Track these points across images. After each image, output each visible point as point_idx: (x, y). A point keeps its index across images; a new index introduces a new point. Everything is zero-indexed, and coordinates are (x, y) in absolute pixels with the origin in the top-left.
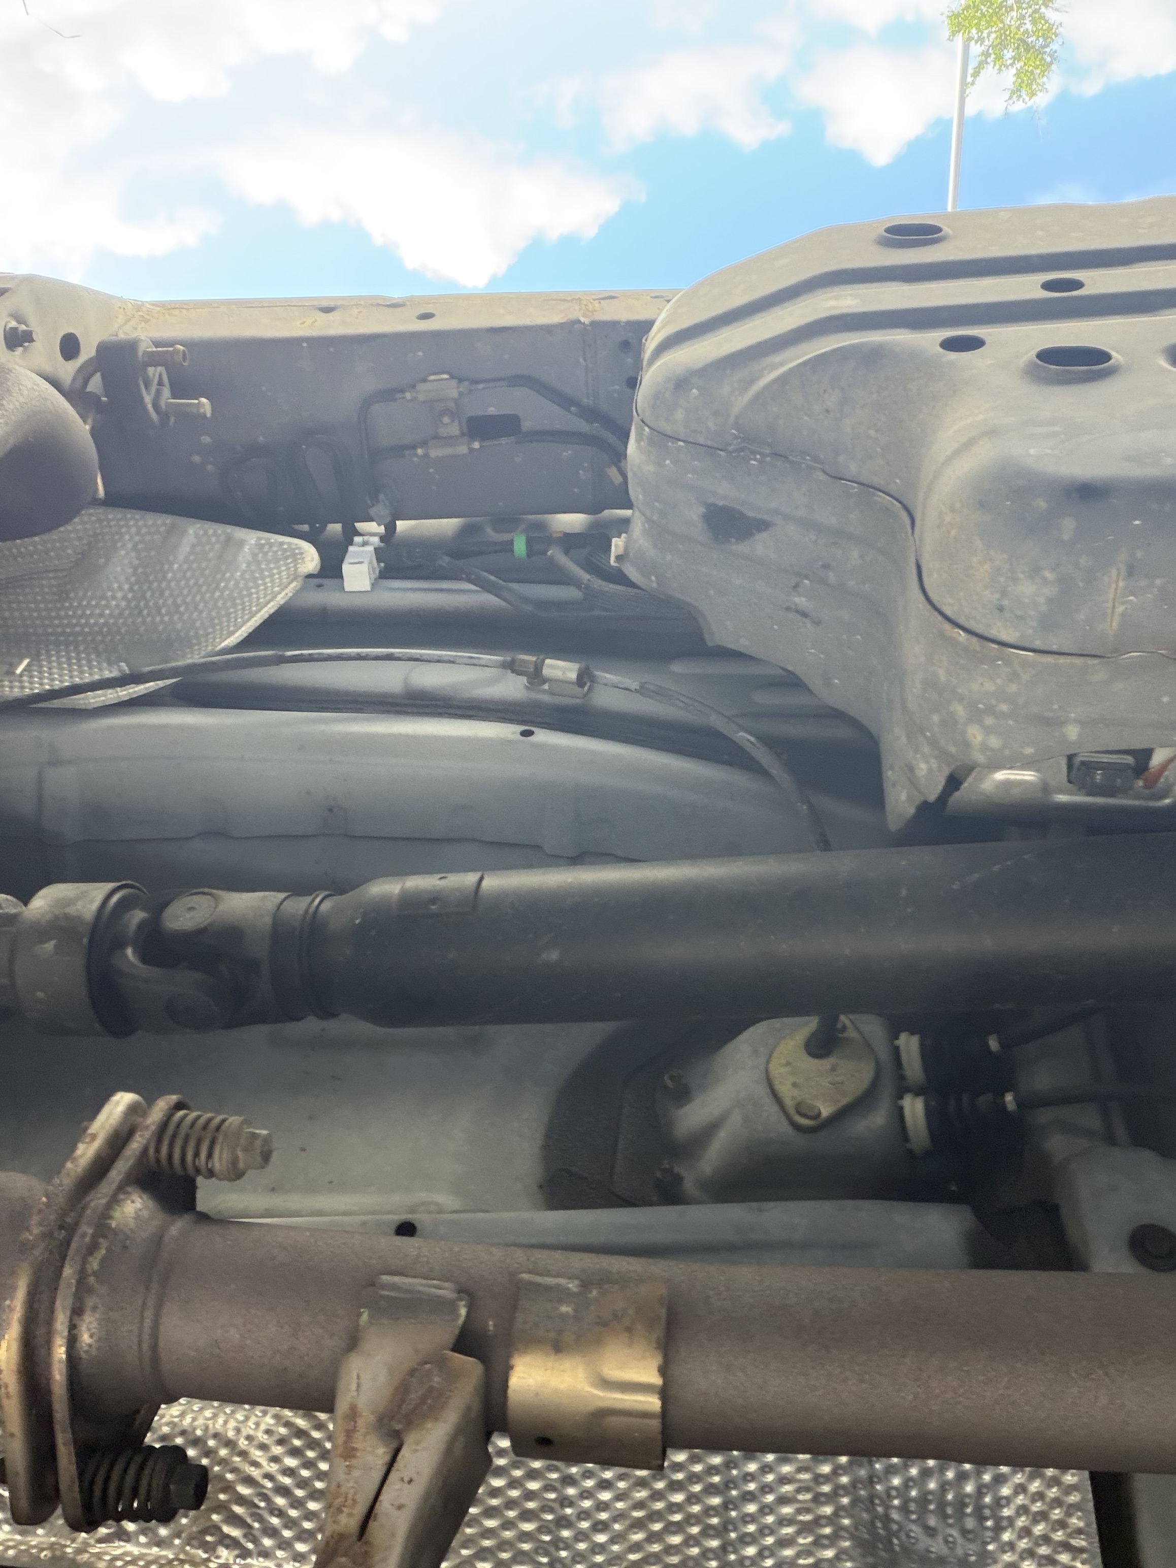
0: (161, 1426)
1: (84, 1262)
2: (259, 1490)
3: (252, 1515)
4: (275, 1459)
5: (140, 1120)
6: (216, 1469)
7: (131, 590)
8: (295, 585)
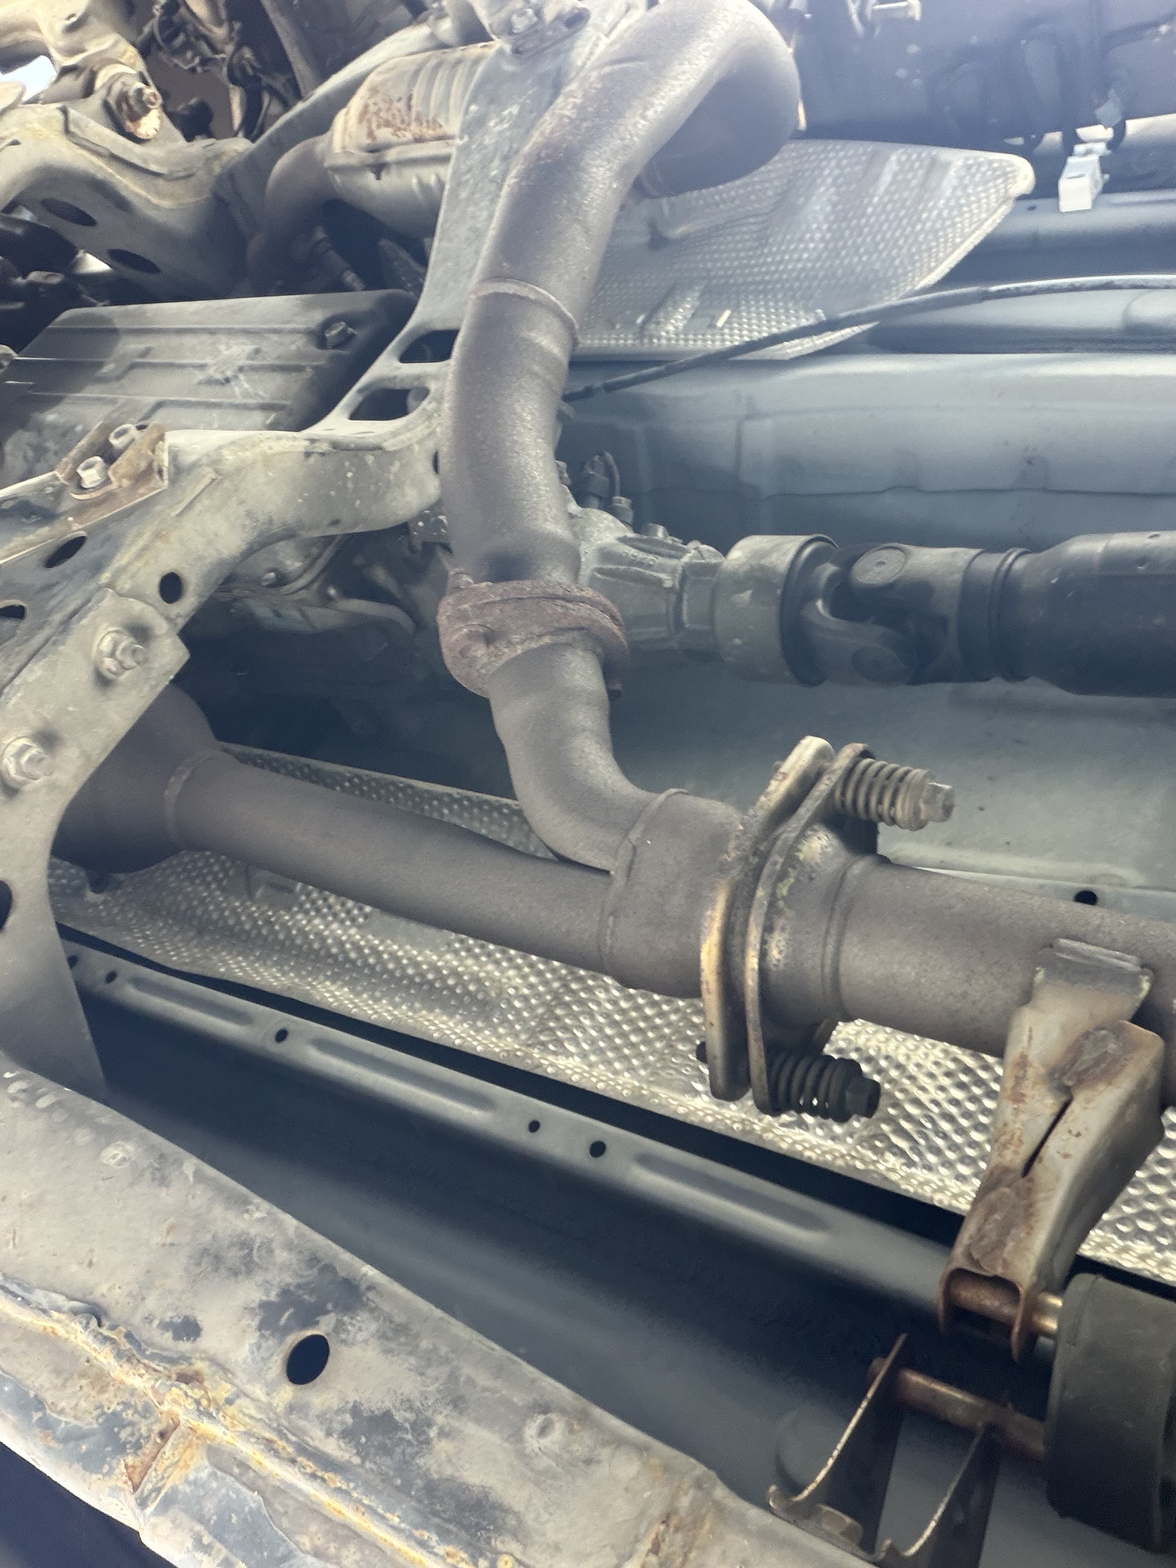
0: (838, 1040)
1: (775, 888)
2: (925, 1112)
3: (919, 1132)
4: (942, 1089)
5: (827, 764)
6: (887, 1086)
7: (829, 230)
8: (1005, 209)
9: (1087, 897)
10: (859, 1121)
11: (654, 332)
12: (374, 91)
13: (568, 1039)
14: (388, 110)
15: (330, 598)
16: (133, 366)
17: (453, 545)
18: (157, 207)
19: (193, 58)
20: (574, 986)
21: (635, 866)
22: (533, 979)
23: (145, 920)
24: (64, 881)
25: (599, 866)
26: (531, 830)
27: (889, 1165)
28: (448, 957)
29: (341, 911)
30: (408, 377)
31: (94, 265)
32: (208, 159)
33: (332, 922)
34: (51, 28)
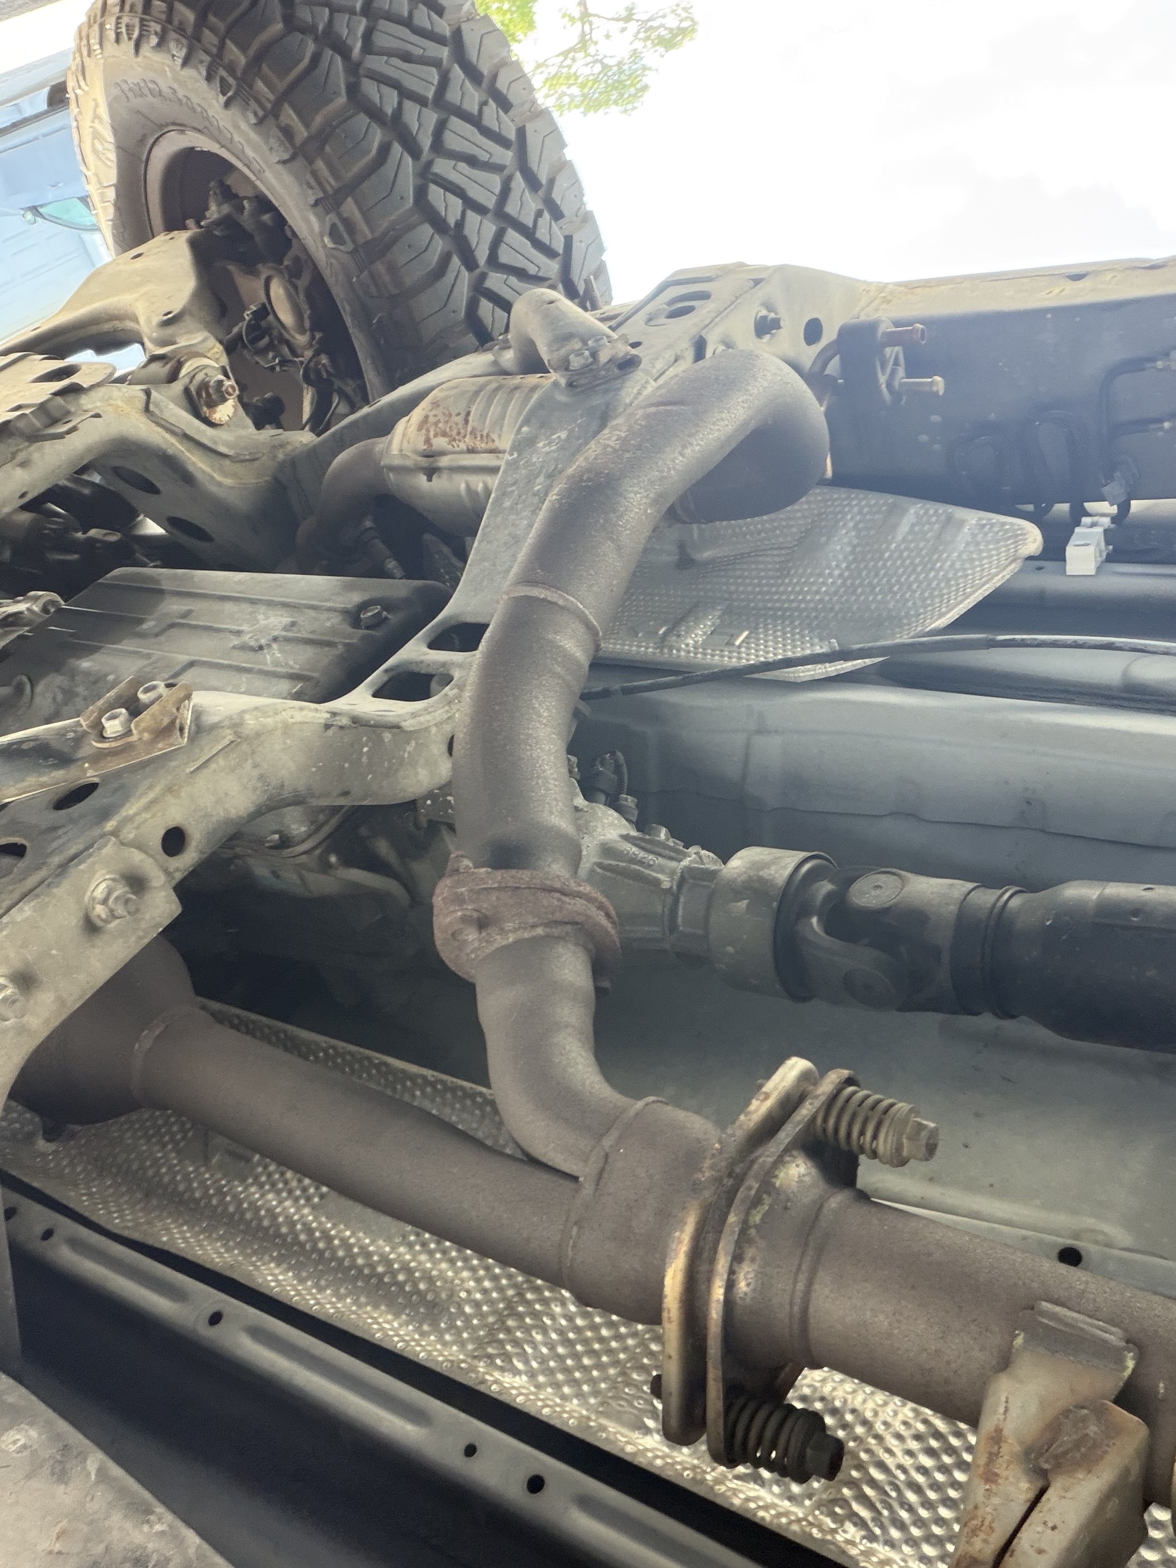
0: (802, 1386)
1: (747, 1214)
2: (891, 1479)
3: (883, 1502)
4: (910, 1453)
5: (812, 1087)
6: (851, 1444)
7: (847, 568)
8: (1014, 567)
9: (1070, 1256)
10: (819, 1482)
11: (674, 644)
12: (436, 404)
13: (517, 1354)
14: (446, 422)
15: (330, 866)
16: (173, 626)
17: (458, 826)
18: (220, 484)
19: (274, 358)
20: (529, 1296)
21: (605, 1175)
22: (487, 1284)
23: (94, 1175)
24: (17, 1125)
25: (568, 1171)
26: (501, 1123)
27: (848, 1536)
28: (402, 1249)
29: (297, 1188)
30: (435, 663)
31: (152, 528)
32: (274, 447)
33: (286, 1199)
34: (148, 320)
